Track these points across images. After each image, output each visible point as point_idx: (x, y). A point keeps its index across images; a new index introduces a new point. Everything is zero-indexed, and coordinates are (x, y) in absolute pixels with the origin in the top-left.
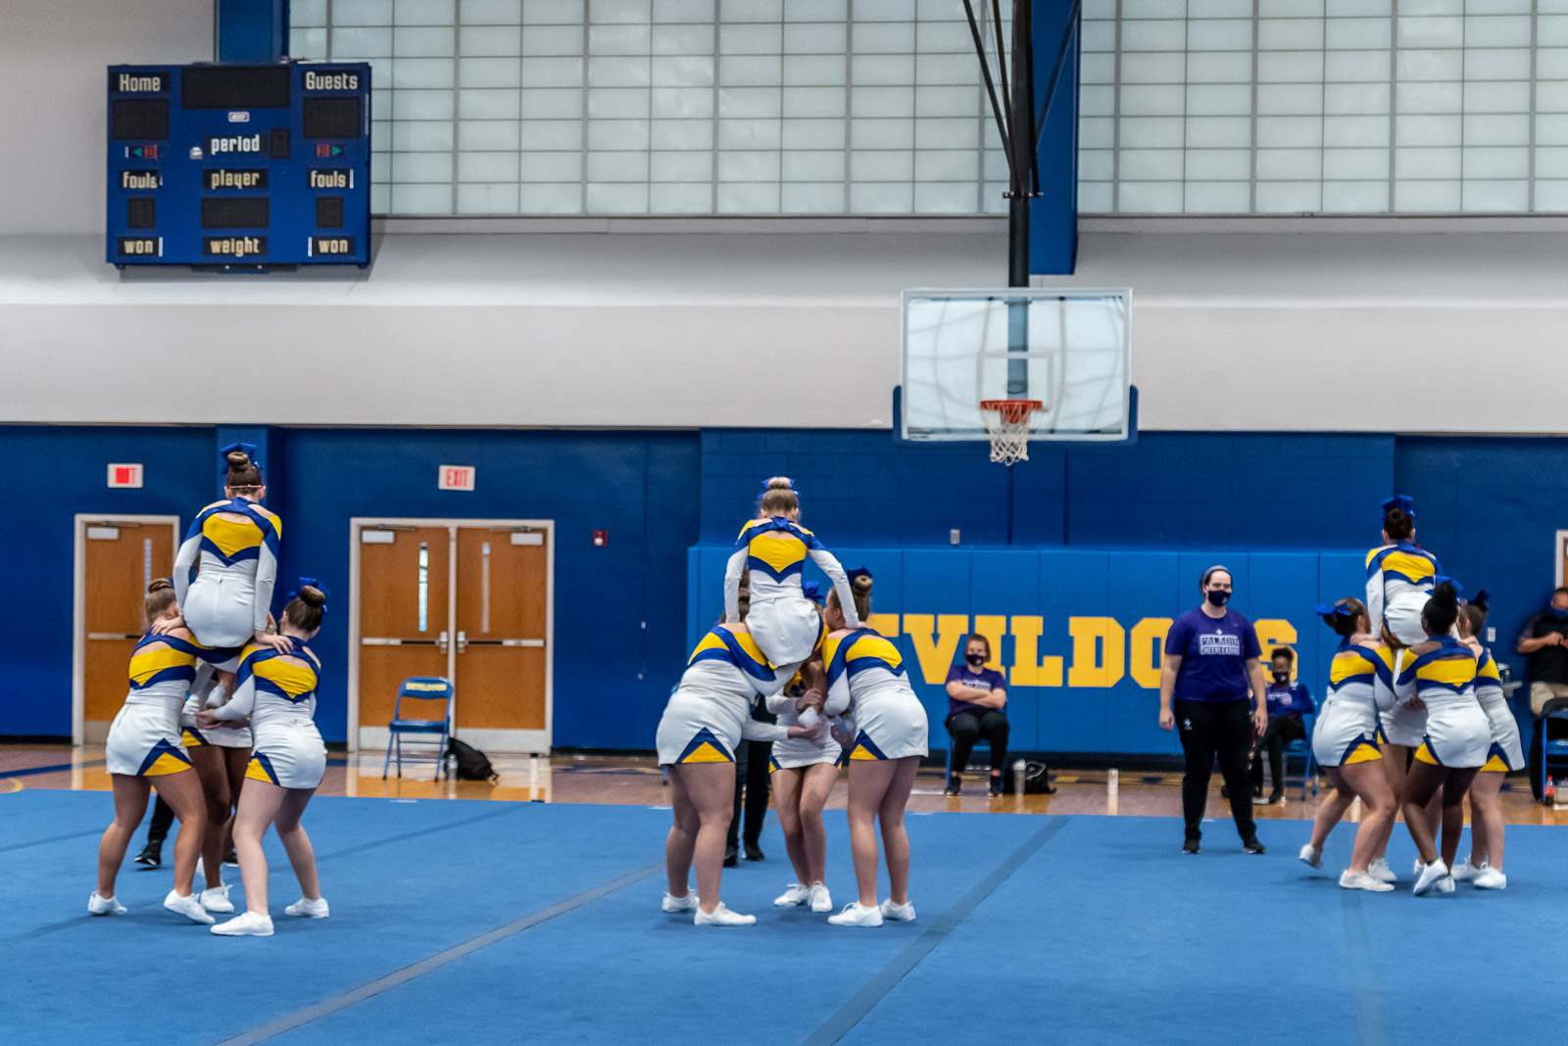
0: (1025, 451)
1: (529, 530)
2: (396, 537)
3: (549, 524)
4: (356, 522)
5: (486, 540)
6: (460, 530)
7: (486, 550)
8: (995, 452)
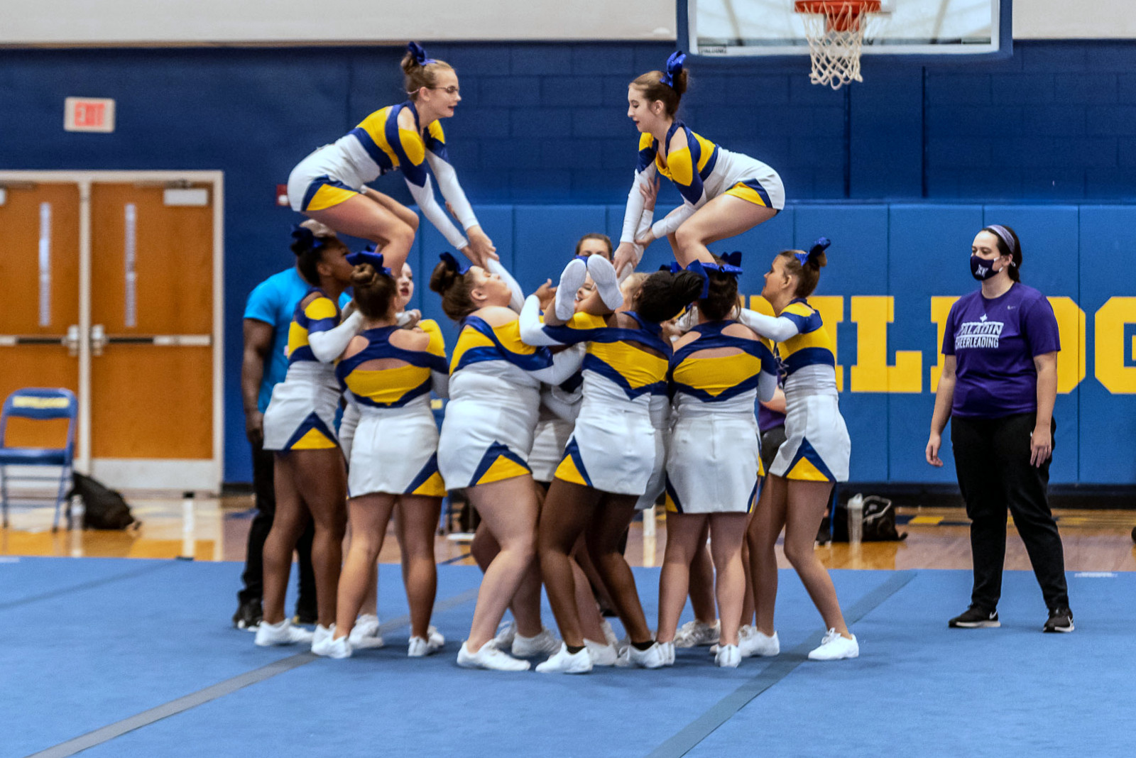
0: (857, 69)
1: (188, 184)
2: (9, 198)
3: (216, 177)
5: (131, 200)
6: (95, 186)
7: (131, 214)
8: (817, 70)
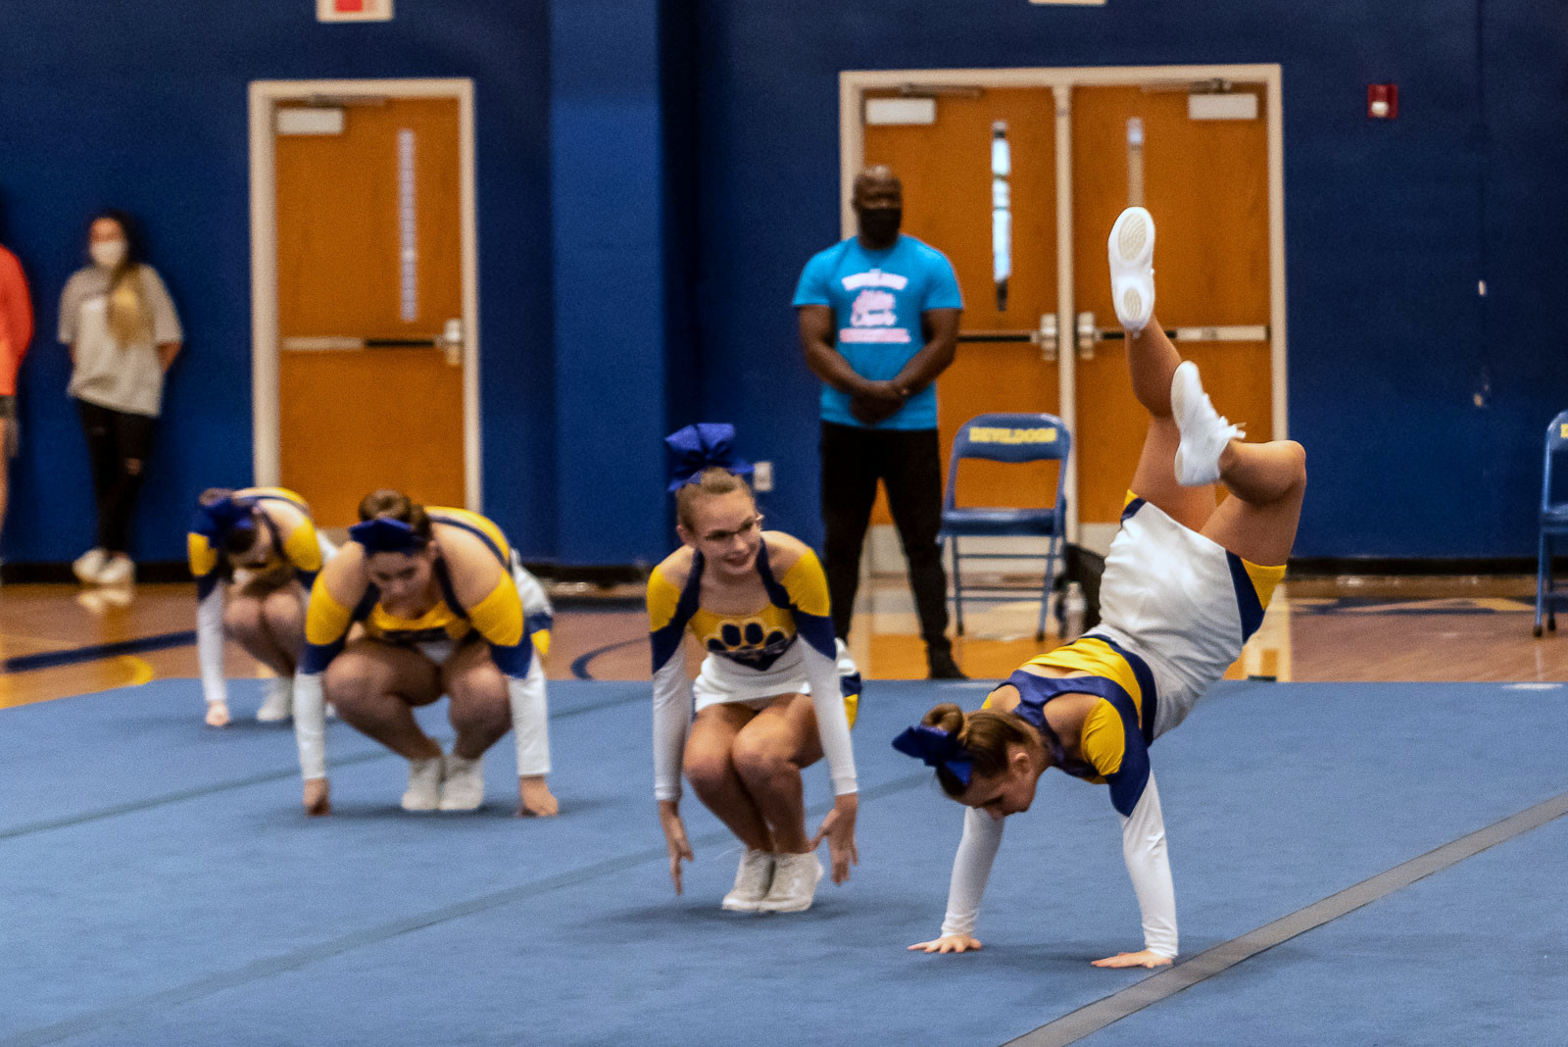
1: (1227, 87)
2: (939, 113)
3: (1270, 74)
4: (852, 82)
5: (1136, 114)
6: (1077, 91)
7: (1135, 136)
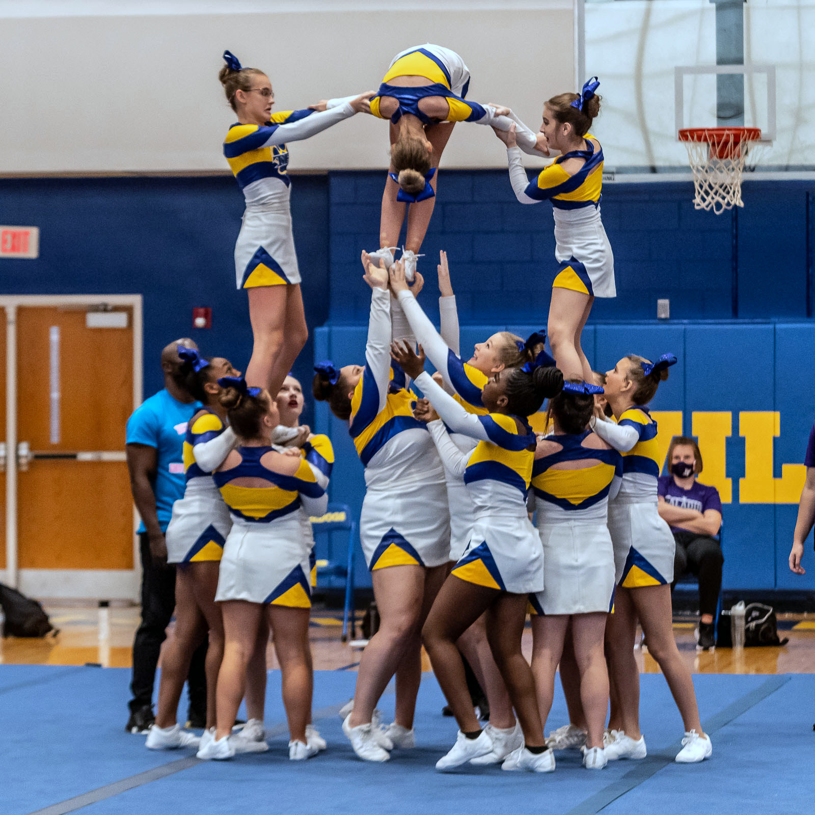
0: (739, 195)
1: (109, 308)
3: (135, 301)
5: (54, 324)
6: (20, 310)
7: (55, 336)
8: (700, 196)
